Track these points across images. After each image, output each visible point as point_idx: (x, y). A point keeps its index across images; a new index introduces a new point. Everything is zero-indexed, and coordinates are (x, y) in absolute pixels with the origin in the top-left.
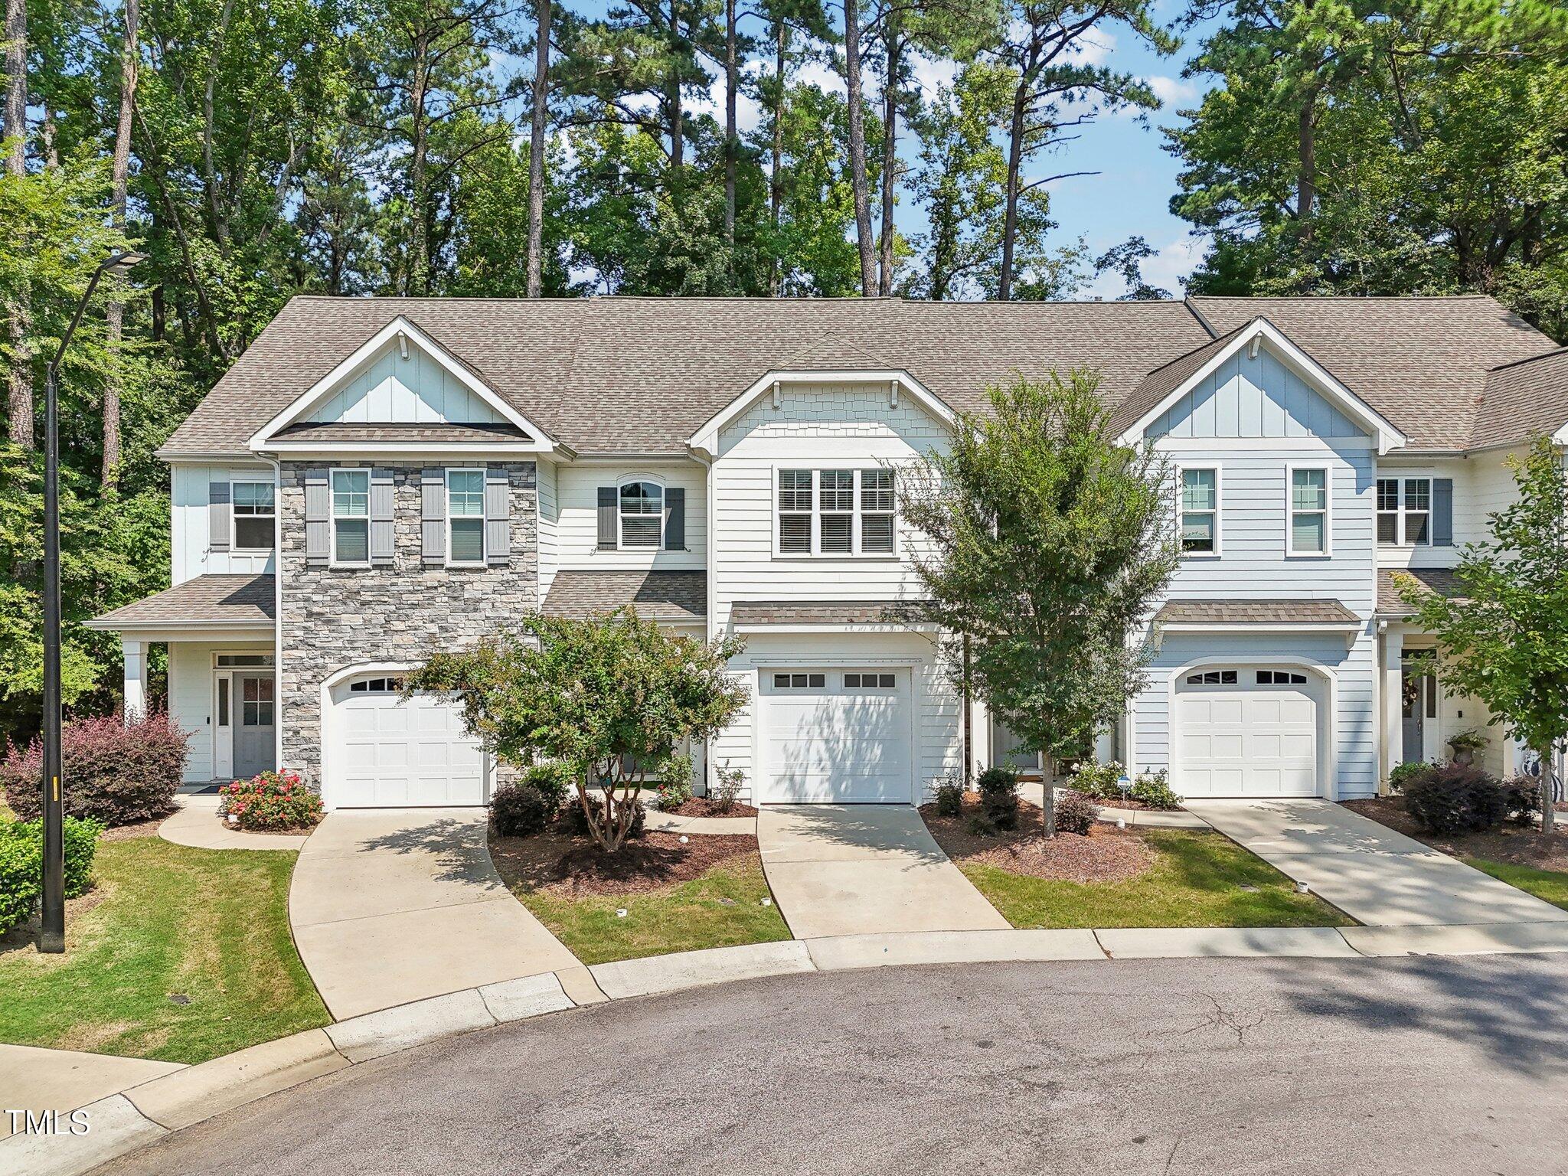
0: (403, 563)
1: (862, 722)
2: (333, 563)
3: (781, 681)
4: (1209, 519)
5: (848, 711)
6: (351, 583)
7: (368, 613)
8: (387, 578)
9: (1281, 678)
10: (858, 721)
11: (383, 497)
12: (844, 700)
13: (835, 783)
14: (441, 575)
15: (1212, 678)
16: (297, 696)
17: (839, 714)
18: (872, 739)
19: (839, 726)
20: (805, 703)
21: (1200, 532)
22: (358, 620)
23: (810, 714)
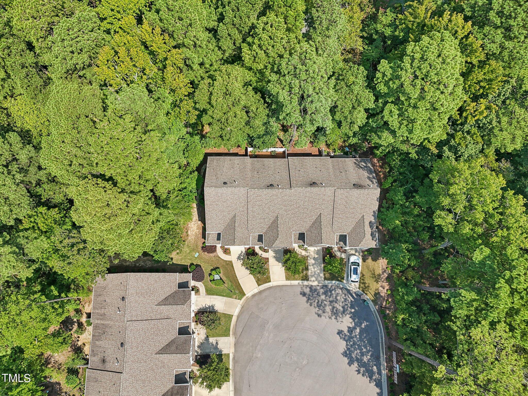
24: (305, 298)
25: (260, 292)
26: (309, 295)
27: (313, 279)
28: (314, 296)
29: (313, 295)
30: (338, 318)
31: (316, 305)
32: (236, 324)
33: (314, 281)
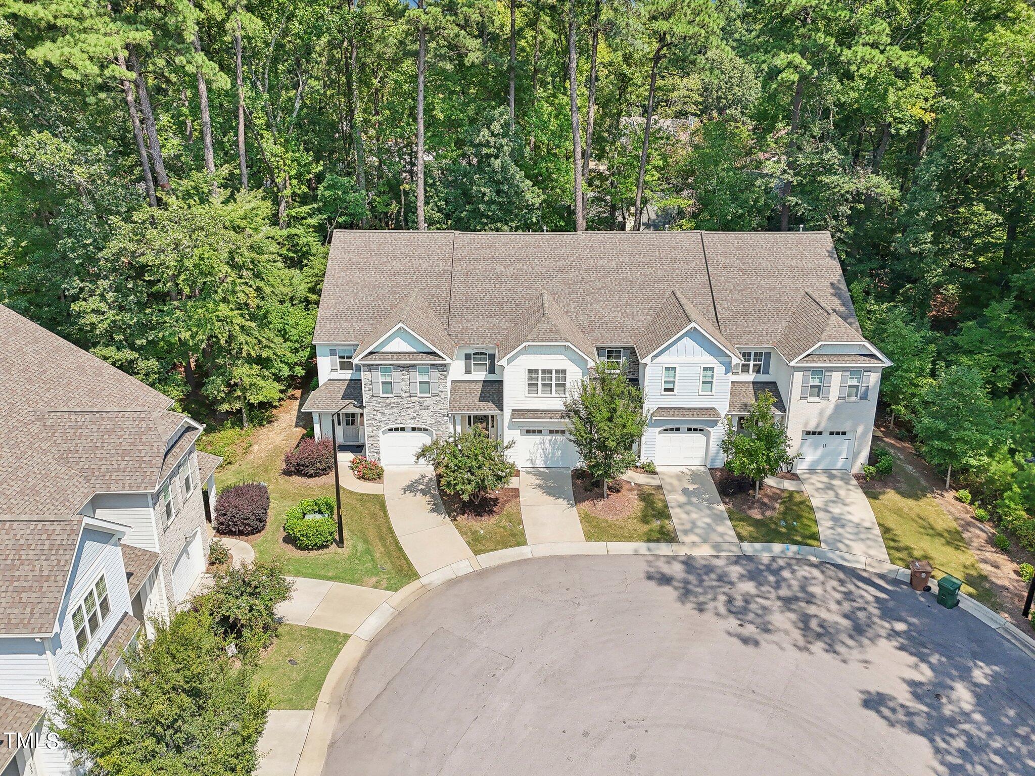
0: (404, 395)
1: (555, 444)
2: (382, 395)
3: (528, 432)
4: (673, 382)
5: (550, 441)
6: (388, 401)
7: (393, 410)
8: (399, 400)
9: (695, 430)
10: (554, 444)
11: (397, 375)
12: (549, 437)
13: (545, 462)
14: (416, 398)
15: (672, 429)
16: (372, 434)
17: (547, 441)
18: (558, 449)
19: (547, 445)
20: (537, 438)
21: (670, 386)
22: (390, 412)
23: (538, 441)
24: (667, 589)
25: (482, 574)
26: (686, 582)
27: (692, 538)
28: (706, 584)
29: (701, 581)
30: (840, 648)
31: (722, 610)
32: (357, 669)
33: (694, 543)
